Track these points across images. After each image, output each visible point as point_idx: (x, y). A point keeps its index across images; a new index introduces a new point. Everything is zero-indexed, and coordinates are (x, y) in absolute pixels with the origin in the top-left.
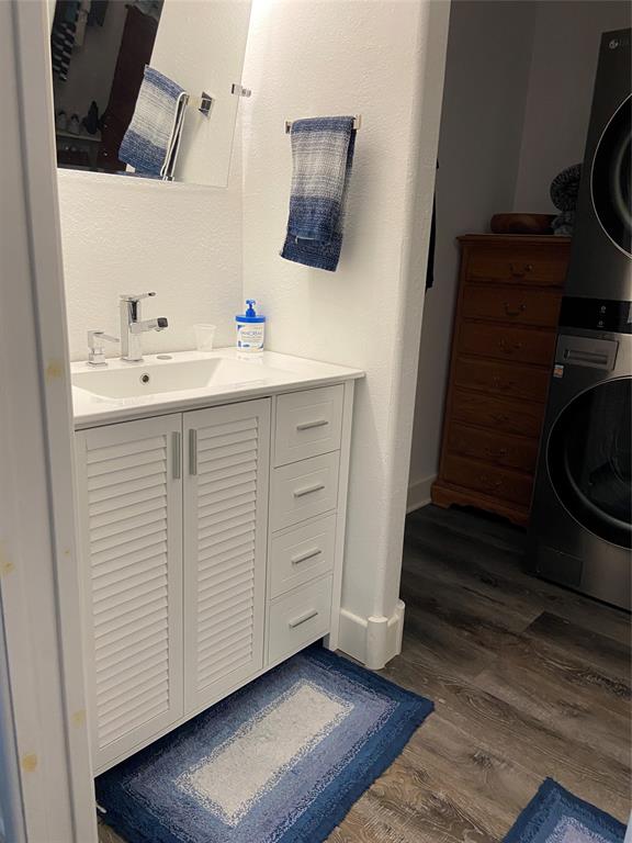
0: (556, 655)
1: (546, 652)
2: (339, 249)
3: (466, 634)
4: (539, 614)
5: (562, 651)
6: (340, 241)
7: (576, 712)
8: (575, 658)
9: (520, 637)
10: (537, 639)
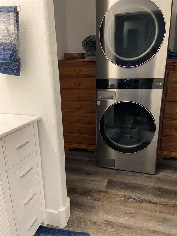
0: (117, 195)
1: (114, 195)
2: (19, 66)
3: (89, 197)
4: (107, 181)
5: (118, 192)
6: (19, 62)
7: (132, 215)
8: (123, 194)
9: (105, 192)
10: (110, 191)
